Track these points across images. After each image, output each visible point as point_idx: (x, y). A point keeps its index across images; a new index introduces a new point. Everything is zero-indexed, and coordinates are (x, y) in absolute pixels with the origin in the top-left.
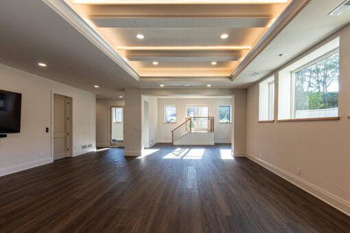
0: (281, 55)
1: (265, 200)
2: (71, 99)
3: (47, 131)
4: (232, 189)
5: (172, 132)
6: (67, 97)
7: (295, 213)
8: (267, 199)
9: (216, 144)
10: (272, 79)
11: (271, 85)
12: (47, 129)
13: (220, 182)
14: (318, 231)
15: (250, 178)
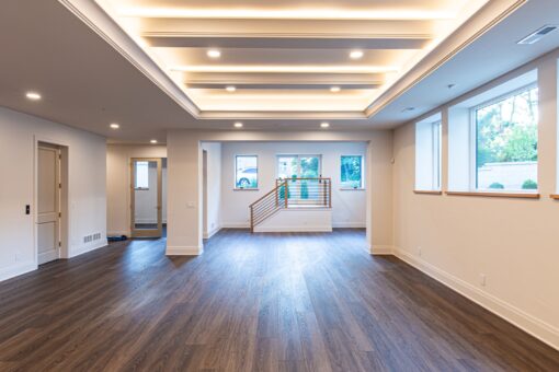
0: (450, 86)
1: (426, 327)
2: (65, 148)
3: (28, 212)
4: (372, 311)
5: (251, 206)
6: (57, 147)
7: (473, 345)
8: (430, 327)
9: (334, 229)
10: (438, 116)
11: (436, 128)
12: (28, 207)
13: (352, 300)
14: (504, 368)
15: (401, 292)
